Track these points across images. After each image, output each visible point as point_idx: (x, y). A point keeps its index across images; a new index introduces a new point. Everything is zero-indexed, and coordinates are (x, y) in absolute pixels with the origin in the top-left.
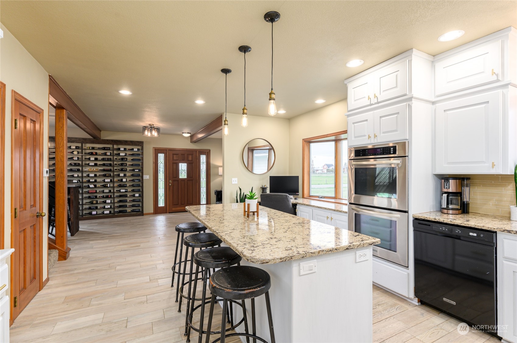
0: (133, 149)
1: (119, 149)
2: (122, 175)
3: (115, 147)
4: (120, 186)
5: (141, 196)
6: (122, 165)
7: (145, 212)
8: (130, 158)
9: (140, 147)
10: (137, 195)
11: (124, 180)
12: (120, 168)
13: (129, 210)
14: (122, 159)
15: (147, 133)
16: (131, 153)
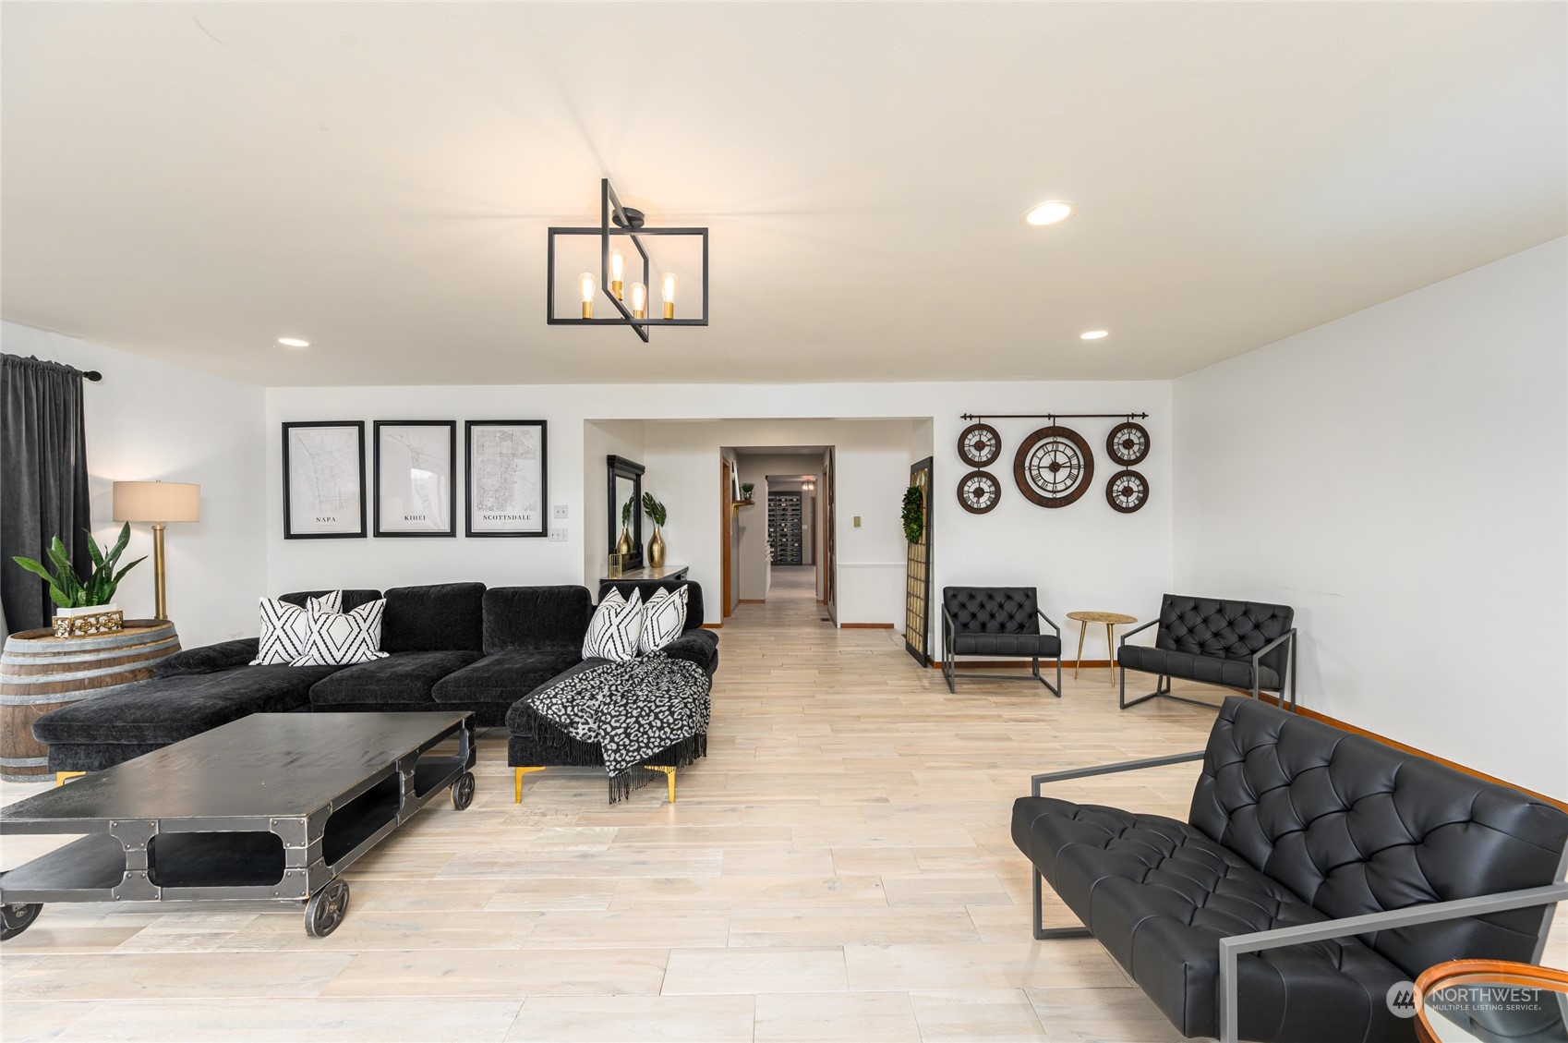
0: (792, 500)
1: (780, 500)
2: (783, 525)
3: (778, 498)
4: (781, 535)
5: (800, 545)
6: (783, 515)
7: (803, 562)
8: (790, 508)
9: (798, 497)
10: (796, 545)
11: (785, 530)
12: (782, 518)
13: (789, 559)
14: (784, 510)
15: (805, 487)
16: (791, 503)
